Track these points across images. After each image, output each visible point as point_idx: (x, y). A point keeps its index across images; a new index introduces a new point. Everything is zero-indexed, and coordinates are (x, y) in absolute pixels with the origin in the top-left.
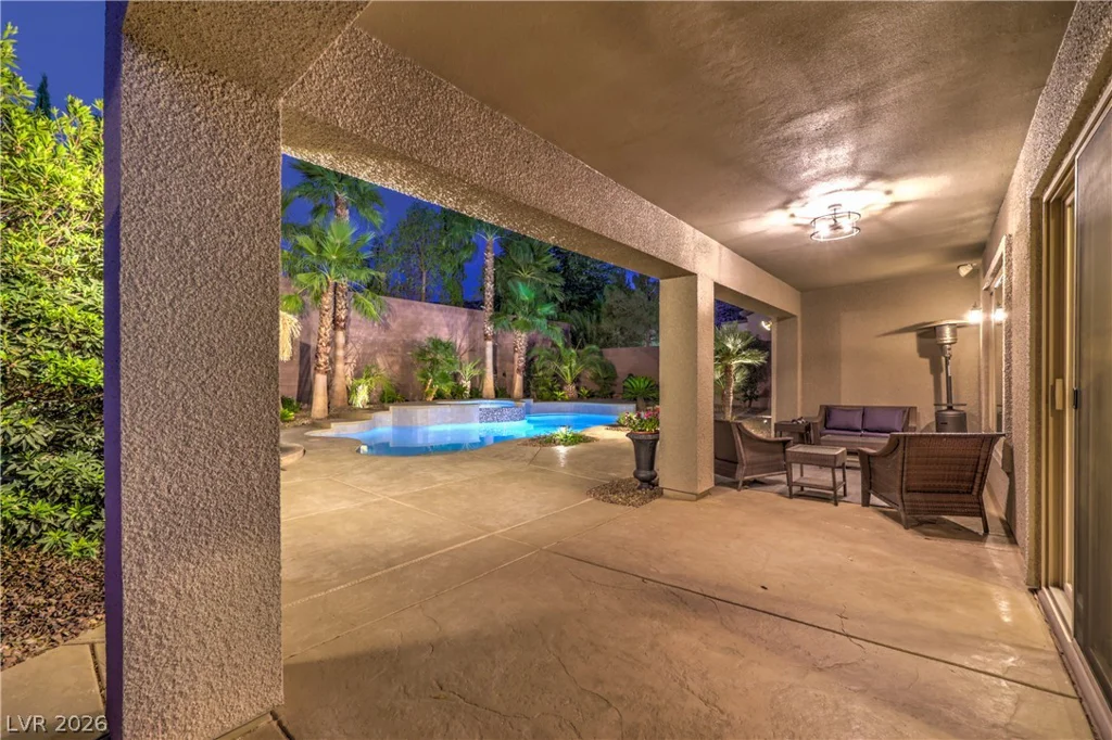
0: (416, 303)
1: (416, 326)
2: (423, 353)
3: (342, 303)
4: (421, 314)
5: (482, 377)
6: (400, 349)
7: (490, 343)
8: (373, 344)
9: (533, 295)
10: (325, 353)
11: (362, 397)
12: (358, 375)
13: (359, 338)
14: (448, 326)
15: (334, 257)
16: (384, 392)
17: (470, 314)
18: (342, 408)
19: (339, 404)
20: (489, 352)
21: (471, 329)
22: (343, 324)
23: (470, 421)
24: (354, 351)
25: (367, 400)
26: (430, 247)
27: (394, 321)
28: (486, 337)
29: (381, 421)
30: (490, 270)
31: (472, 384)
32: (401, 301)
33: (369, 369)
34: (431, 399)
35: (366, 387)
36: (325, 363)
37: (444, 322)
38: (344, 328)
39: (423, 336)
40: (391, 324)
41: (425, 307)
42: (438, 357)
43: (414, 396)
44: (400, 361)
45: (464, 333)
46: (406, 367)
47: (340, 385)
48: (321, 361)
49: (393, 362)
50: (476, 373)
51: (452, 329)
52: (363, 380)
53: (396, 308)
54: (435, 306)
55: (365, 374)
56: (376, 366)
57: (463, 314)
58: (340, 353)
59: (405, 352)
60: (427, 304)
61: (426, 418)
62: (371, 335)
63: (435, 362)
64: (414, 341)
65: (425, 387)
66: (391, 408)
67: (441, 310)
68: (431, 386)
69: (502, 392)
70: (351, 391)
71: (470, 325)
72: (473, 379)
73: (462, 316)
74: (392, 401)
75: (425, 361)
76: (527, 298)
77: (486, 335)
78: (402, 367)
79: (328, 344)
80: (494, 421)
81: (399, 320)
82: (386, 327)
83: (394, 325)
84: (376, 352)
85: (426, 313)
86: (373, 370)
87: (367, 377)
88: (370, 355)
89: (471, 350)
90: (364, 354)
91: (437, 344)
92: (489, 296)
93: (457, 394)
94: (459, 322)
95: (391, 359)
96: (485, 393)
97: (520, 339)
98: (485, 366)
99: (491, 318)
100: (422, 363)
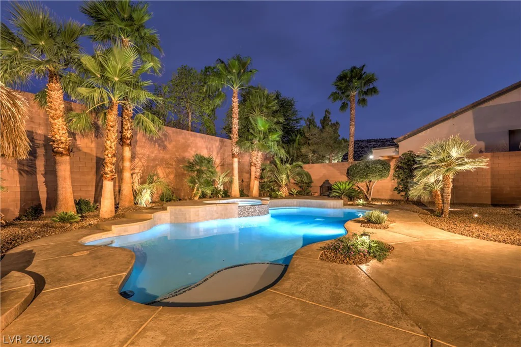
0: (185, 131)
1: (185, 147)
2: (190, 166)
3: (128, 125)
4: (189, 140)
5: (231, 182)
6: (174, 163)
7: (236, 160)
8: (154, 160)
9: (267, 126)
10: (111, 163)
11: (146, 198)
12: (143, 182)
13: (144, 155)
14: (207, 148)
15: (116, 79)
16: (163, 194)
17: (222, 141)
18: (129, 208)
19: (127, 205)
20: (236, 165)
21: (222, 151)
22: (128, 141)
23: (232, 216)
24: (140, 164)
25: (150, 200)
26: (194, 95)
27: (170, 143)
28: (233, 156)
29: (160, 220)
30: (236, 110)
31: (224, 187)
32: (175, 129)
33: (151, 177)
34: (196, 198)
35: (149, 191)
36: (111, 172)
37: (204, 146)
38: (130, 145)
39: (190, 155)
40: (168, 145)
41: (191, 135)
42: (203, 168)
43: (184, 196)
44: (174, 171)
45: (218, 153)
46: (179, 176)
47: (126, 190)
48: (108, 170)
49: (169, 173)
50: (226, 180)
51: (210, 150)
52: (146, 186)
53: (171, 134)
54: (198, 134)
55: (148, 181)
56: (157, 175)
57: (216, 141)
58: (127, 164)
59: (178, 166)
60: (192, 132)
61: (198, 215)
62: (152, 152)
63: (200, 172)
64: (184, 158)
65: (193, 189)
66: (168, 207)
67: (202, 138)
68: (198, 190)
69: (244, 193)
70: (136, 194)
71: (221, 148)
72: (224, 184)
73: (216, 142)
74: (169, 200)
75: (194, 171)
76: (263, 128)
77: (233, 154)
78: (176, 176)
79: (114, 155)
80: (249, 215)
81: (174, 143)
82: (165, 148)
83: (170, 147)
84: (157, 165)
85: (192, 139)
86: (155, 178)
87: (151, 183)
88: (153, 167)
89: (222, 165)
90: (148, 166)
91: (201, 160)
92: (236, 127)
93: (215, 195)
94: (214, 146)
95: (167, 170)
96: (233, 194)
97: (257, 157)
98: (233, 175)
99: (237, 143)
100: (190, 173)
